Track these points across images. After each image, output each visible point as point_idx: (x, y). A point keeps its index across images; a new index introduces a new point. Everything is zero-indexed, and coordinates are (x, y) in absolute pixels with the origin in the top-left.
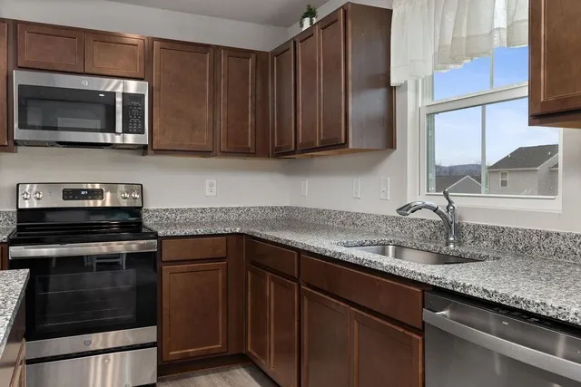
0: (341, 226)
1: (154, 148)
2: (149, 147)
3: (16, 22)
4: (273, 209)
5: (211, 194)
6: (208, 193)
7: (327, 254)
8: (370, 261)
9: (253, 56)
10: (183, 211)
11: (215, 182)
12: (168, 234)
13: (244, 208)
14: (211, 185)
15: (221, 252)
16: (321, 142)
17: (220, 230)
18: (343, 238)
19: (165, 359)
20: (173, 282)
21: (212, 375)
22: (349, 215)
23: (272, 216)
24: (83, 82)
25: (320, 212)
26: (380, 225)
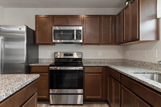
0: (139, 66)
1: (84, 43)
2: (83, 43)
3: (53, 15)
4: (118, 59)
5: (100, 55)
6: (99, 55)
7: (129, 76)
8: (144, 81)
9: (111, 16)
10: (92, 59)
11: (101, 52)
12: (86, 65)
13: (109, 59)
14: (100, 53)
15: (101, 71)
16: (131, 39)
17: (100, 65)
18: (137, 70)
19: (85, 98)
20: (87, 78)
21: (98, 105)
22: (141, 62)
23: (118, 61)
24: (67, 28)
25: (132, 61)
26: (153, 66)
